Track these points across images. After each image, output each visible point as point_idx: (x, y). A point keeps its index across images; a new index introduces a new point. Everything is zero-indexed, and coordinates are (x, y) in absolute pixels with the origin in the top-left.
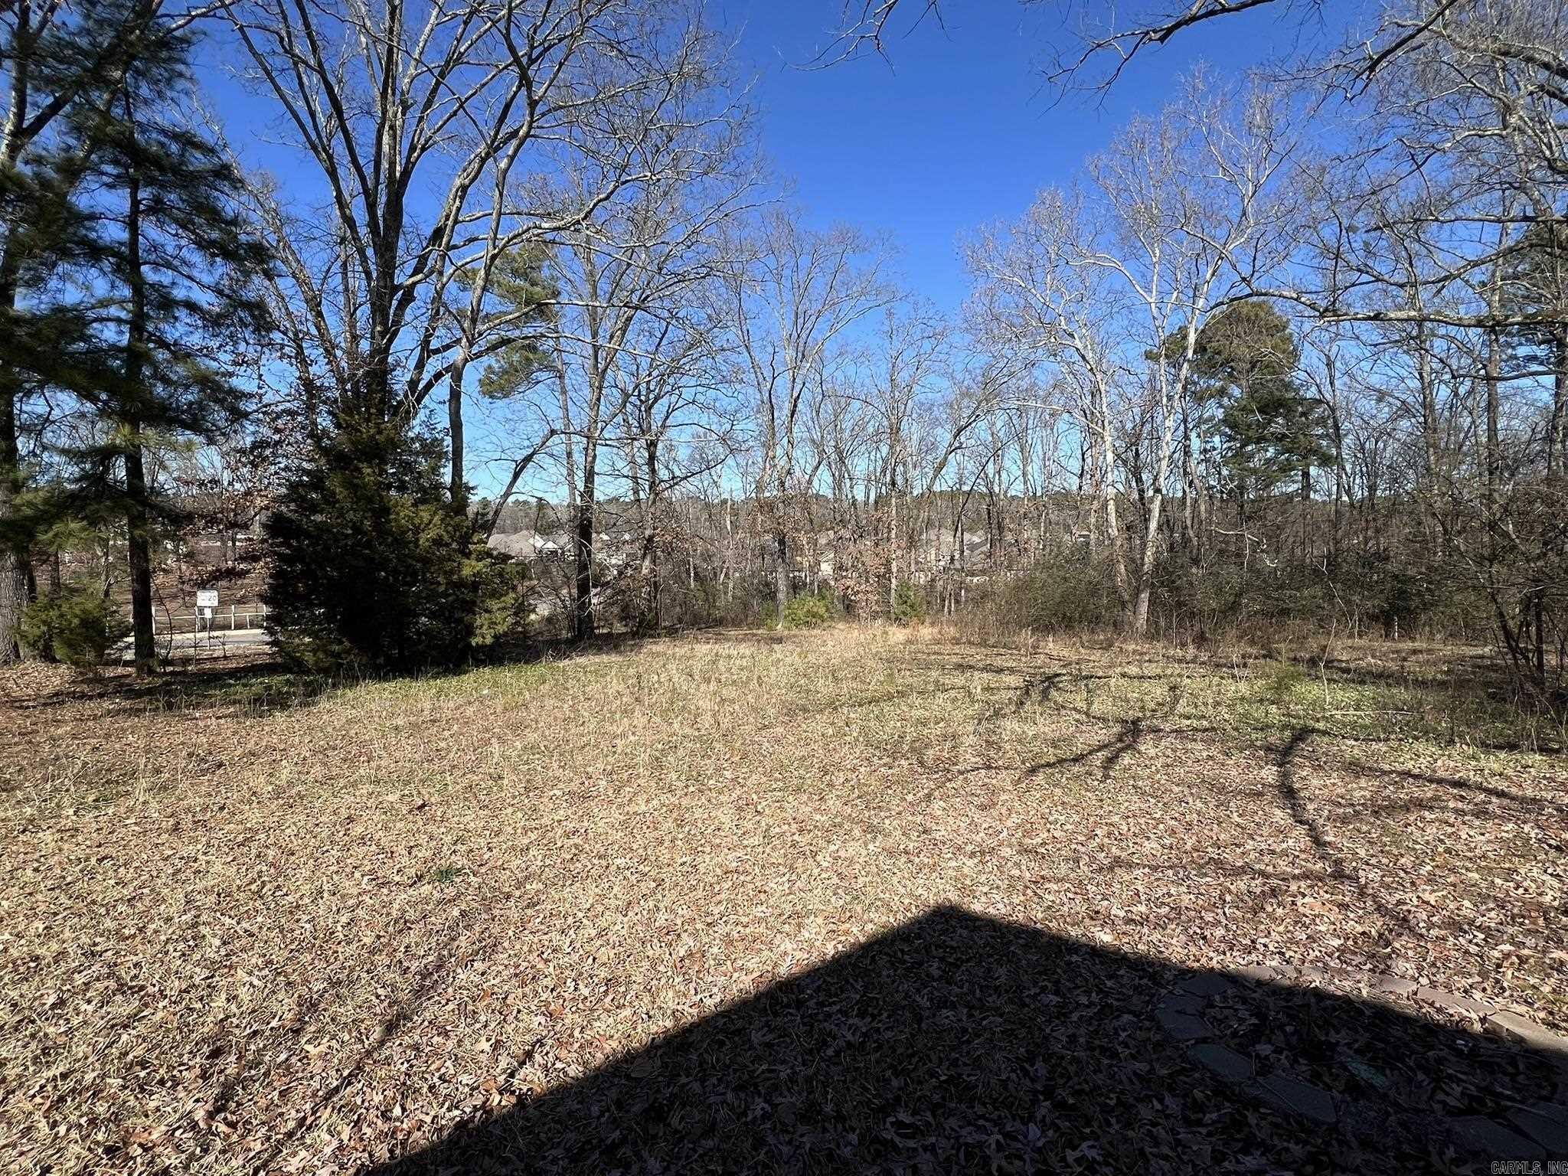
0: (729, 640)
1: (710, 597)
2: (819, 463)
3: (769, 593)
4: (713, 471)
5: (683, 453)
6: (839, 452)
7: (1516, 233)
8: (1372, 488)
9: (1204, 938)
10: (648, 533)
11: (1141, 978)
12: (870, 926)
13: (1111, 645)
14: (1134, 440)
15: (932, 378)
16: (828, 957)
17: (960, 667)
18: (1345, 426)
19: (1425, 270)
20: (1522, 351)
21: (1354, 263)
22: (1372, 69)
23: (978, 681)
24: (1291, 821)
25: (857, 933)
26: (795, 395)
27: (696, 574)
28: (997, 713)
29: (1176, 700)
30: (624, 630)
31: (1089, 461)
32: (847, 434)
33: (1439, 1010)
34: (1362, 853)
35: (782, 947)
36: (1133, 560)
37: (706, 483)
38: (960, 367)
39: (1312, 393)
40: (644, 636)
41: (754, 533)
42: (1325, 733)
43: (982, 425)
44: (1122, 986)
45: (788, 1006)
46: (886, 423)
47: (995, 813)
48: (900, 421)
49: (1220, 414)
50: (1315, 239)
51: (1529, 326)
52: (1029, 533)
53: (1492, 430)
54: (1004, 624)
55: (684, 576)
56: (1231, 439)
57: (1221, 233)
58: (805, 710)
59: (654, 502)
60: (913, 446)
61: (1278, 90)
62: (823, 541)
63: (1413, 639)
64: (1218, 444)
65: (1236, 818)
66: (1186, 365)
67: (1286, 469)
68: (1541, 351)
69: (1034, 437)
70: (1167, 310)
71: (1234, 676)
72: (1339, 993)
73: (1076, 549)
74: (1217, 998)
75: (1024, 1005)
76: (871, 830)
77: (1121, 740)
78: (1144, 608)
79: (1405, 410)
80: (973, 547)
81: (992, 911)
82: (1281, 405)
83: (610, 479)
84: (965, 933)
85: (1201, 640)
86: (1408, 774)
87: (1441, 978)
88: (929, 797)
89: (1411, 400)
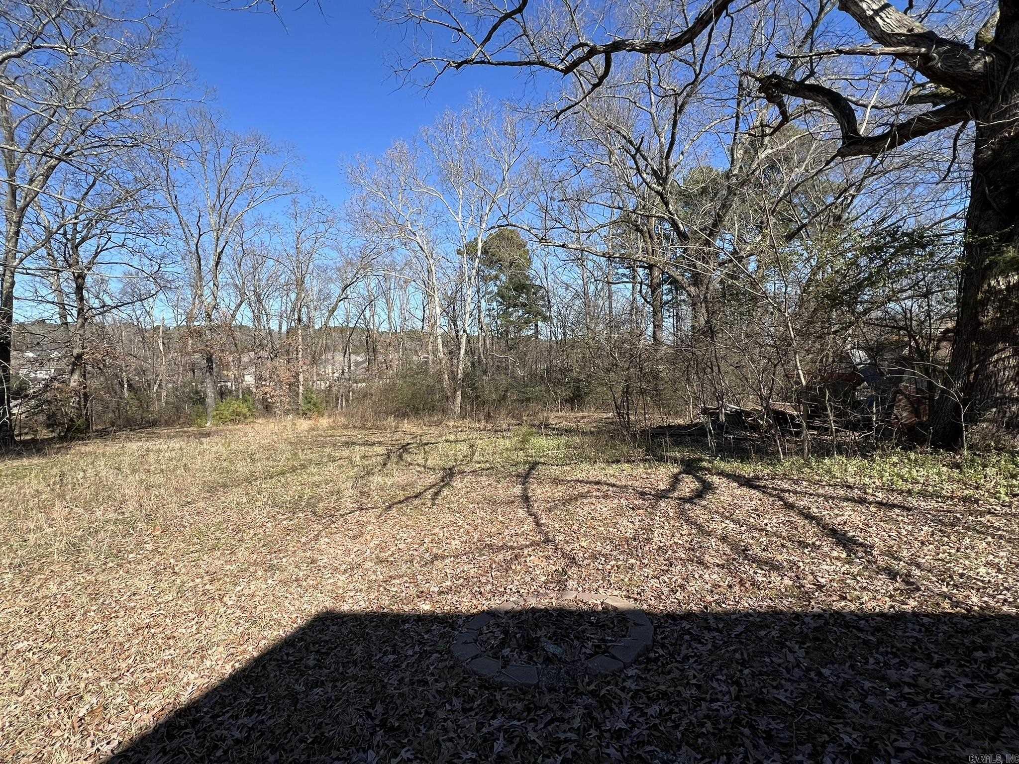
0: (159, 437)
1: (144, 403)
2: (241, 302)
3: (199, 399)
4: (145, 303)
5: (115, 287)
6: (258, 296)
7: (617, 214)
8: (565, 334)
9: (481, 593)
10: (76, 351)
11: (445, 628)
12: (264, 642)
13: (441, 423)
14: (452, 301)
15: (326, 250)
16: (227, 676)
17: (347, 444)
18: (553, 301)
19: (583, 227)
20: (620, 271)
21: (554, 217)
22: (557, 117)
23: (359, 451)
24: (526, 515)
25: (252, 651)
26: (219, 250)
27: (130, 385)
28: (368, 473)
29: (473, 454)
30: (51, 435)
31: (427, 312)
32: (263, 283)
33: (585, 603)
34: (557, 526)
35: (185, 680)
36: (452, 372)
37: (138, 312)
38: (345, 245)
39: (538, 283)
40: (72, 439)
41: (183, 352)
42: (544, 464)
43: (361, 284)
44: (434, 636)
45: (186, 727)
46: (294, 278)
47: (362, 540)
48: (303, 276)
49: (496, 290)
50: (536, 200)
51: (622, 258)
52: (393, 356)
53: (610, 307)
54: (377, 413)
55: (117, 387)
56: (501, 304)
57: (493, 187)
58: (225, 486)
59: (83, 325)
60: (314, 294)
61: (517, 117)
62: (245, 359)
63: (582, 411)
64: (495, 307)
65: (501, 518)
66: (477, 260)
67: (527, 322)
68: (627, 272)
69: (395, 294)
70: (467, 227)
71: (503, 437)
72: (543, 607)
73: (420, 366)
74: (485, 628)
75: (372, 667)
76: (272, 568)
77: (443, 481)
78: (458, 400)
79: (577, 295)
80: (357, 364)
81: (356, 608)
82: (524, 288)
83: (32, 303)
84: (335, 628)
85: (488, 417)
86: (578, 481)
87: (587, 586)
88: (317, 537)
89: (579, 290)
